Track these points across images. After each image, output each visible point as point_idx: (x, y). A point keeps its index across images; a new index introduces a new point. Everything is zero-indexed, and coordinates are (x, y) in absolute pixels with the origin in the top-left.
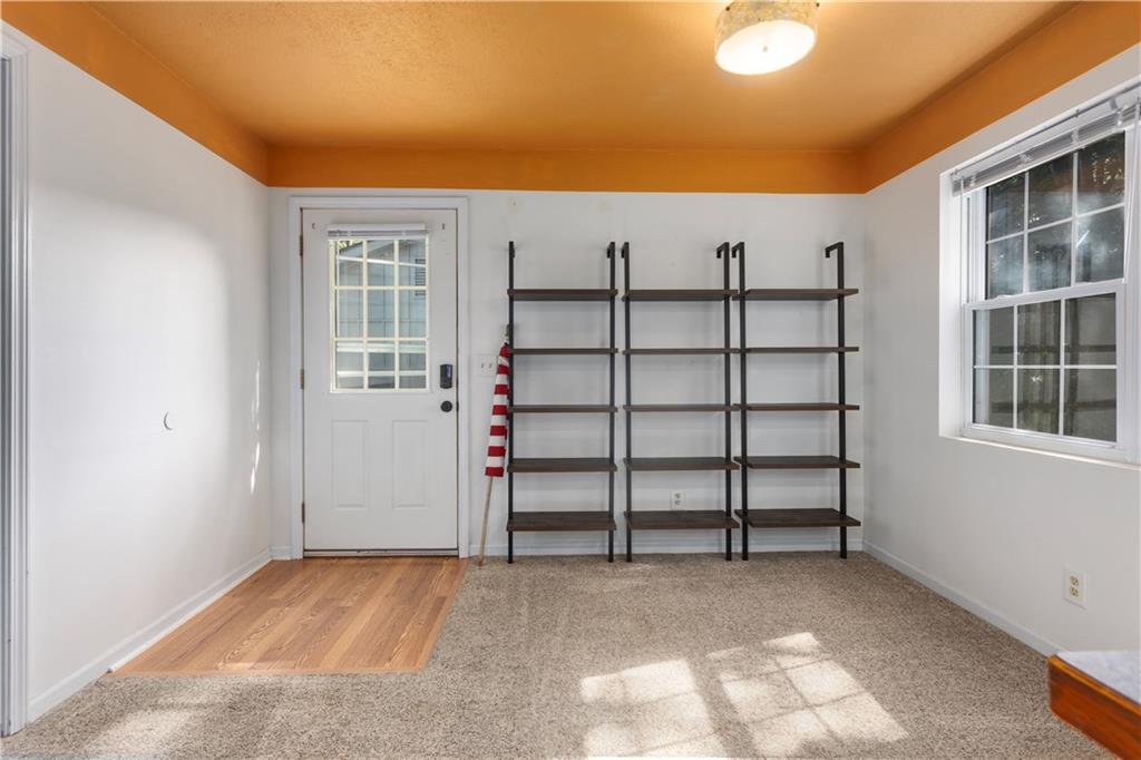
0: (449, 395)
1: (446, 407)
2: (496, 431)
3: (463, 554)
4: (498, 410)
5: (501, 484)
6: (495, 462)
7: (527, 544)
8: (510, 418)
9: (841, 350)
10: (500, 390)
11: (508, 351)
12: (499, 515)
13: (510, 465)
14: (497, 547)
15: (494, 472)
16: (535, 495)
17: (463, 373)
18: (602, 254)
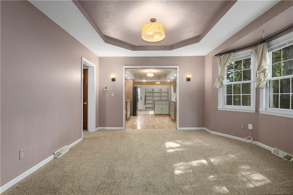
1: (141, 100)
7: (147, 109)
10: (145, 99)
11: (145, 96)
12: (145, 107)
13: (145, 104)
16: (147, 106)
17: (142, 97)
18: (152, 90)
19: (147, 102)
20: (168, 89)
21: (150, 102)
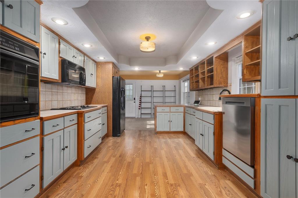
0: (135, 101)
1: (134, 102)
2: (140, 105)
3: (136, 117)
4: (140, 102)
5: (140, 110)
6: (139, 108)
7: (143, 116)
8: (141, 103)
9: (175, 96)
10: (140, 100)
11: (141, 96)
12: (140, 113)
13: (140, 108)
14: (140, 117)
15: (139, 109)
16: (144, 111)
17: (136, 99)
18: (150, 86)
19: (143, 105)
20: (175, 86)
21: (149, 105)
